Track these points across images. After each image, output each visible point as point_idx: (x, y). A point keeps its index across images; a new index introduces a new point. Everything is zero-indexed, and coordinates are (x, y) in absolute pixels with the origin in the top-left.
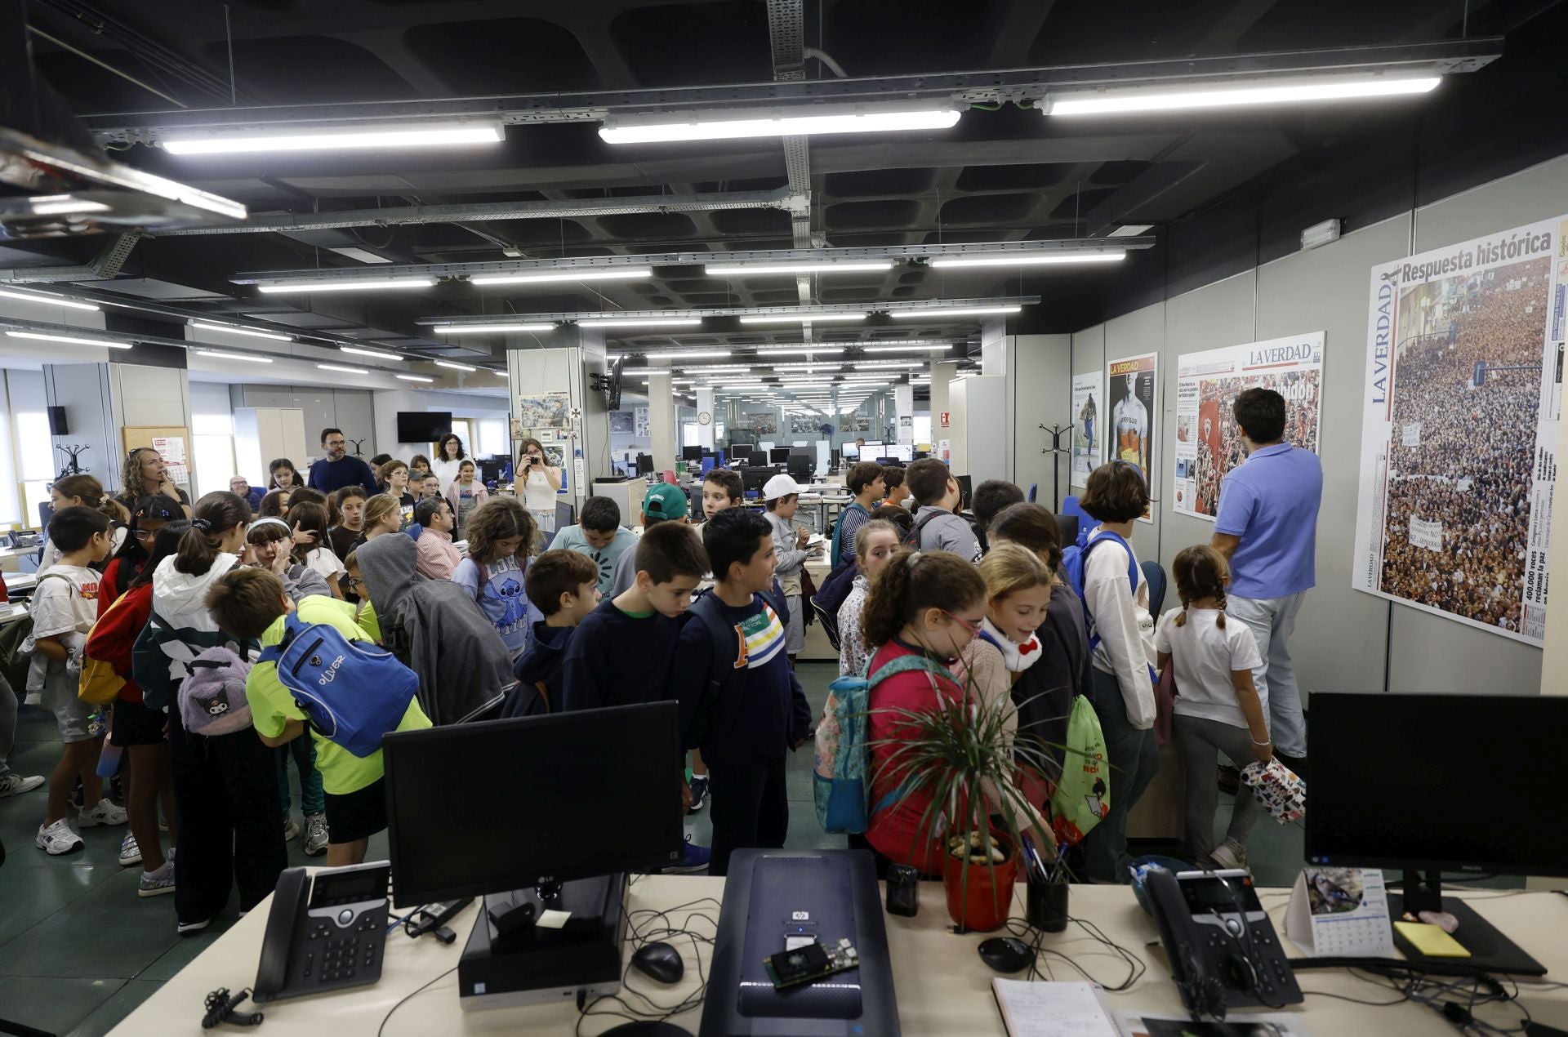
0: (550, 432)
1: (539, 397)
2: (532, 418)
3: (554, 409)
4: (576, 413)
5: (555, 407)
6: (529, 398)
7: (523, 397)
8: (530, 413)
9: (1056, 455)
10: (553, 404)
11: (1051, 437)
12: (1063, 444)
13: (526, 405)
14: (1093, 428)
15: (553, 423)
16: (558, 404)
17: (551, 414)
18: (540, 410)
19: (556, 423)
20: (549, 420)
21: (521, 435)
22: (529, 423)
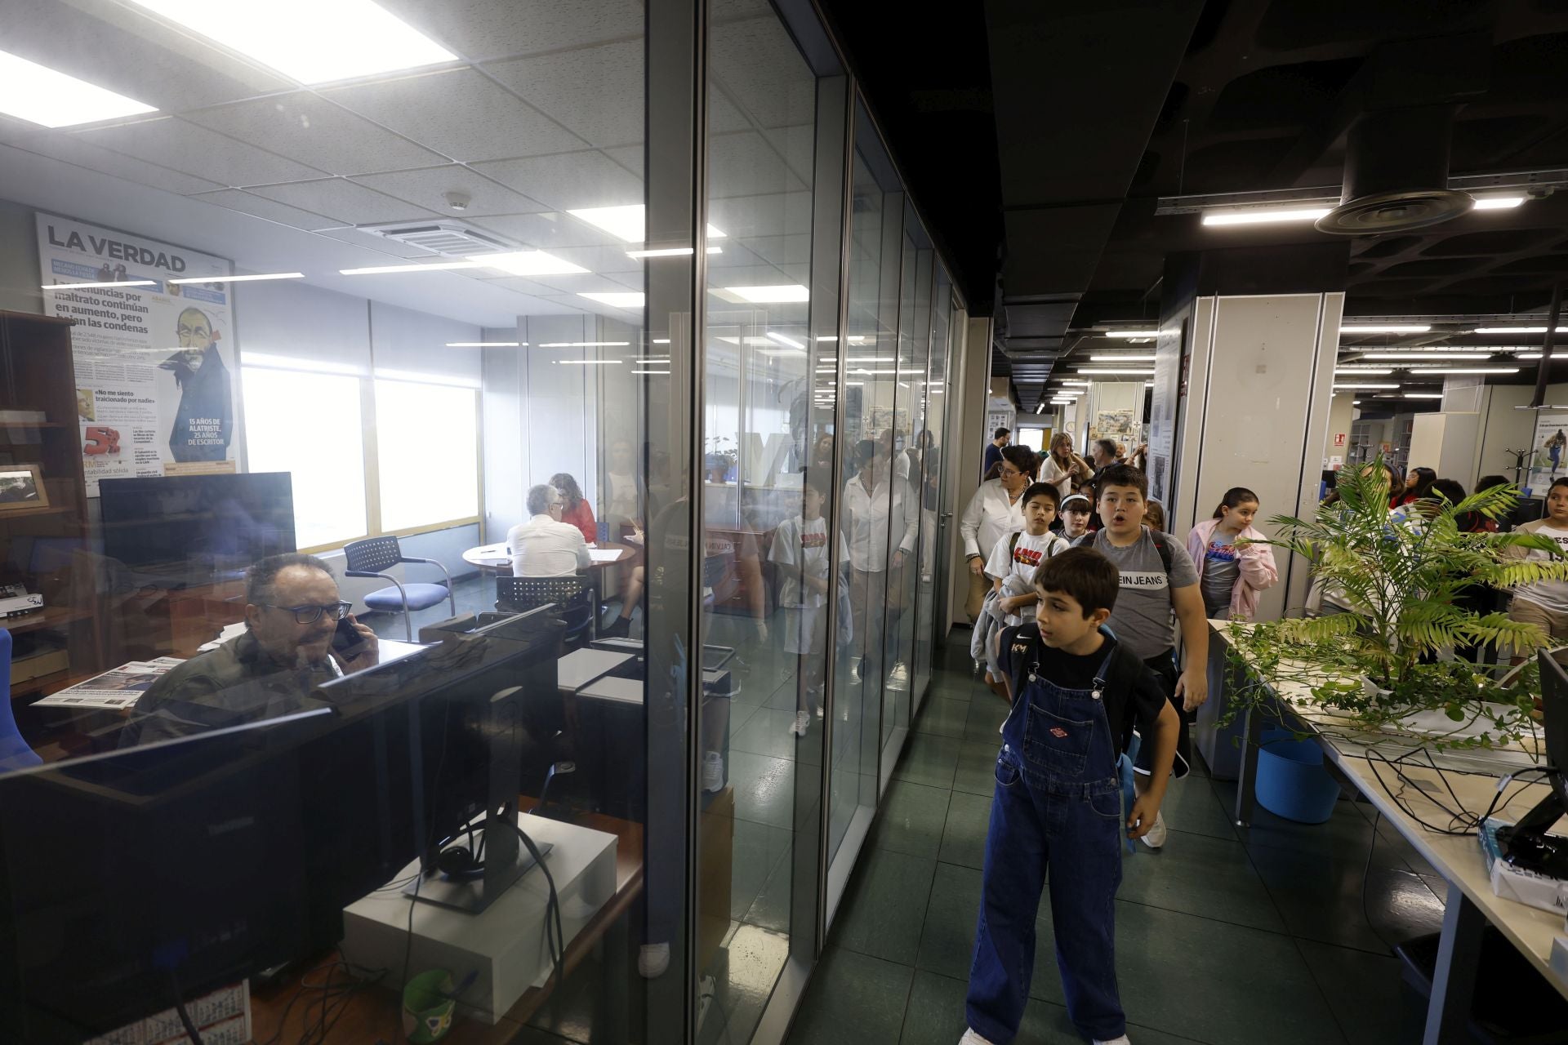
0: (1117, 436)
1: (1112, 413)
2: (1105, 426)
3: (1122, 421)
4: (1137, 425)
5: (1122, 420)
6: (1105, 412)
7: (1100, 412)
8: (1104, 423)
9: (1519, 471)
10: (1122, 418)
11: (1516, 458)
12: (1525, 464)
13: (1103, 418)
14: (1560, 454)
15: (1120, 431)
16: (1125, 419)
17: (1119, 425)
18: (1112, 422)
19: (1123, 429)
20: (1118, 428)
21: (1096, 437)
22: (1103, 429)
